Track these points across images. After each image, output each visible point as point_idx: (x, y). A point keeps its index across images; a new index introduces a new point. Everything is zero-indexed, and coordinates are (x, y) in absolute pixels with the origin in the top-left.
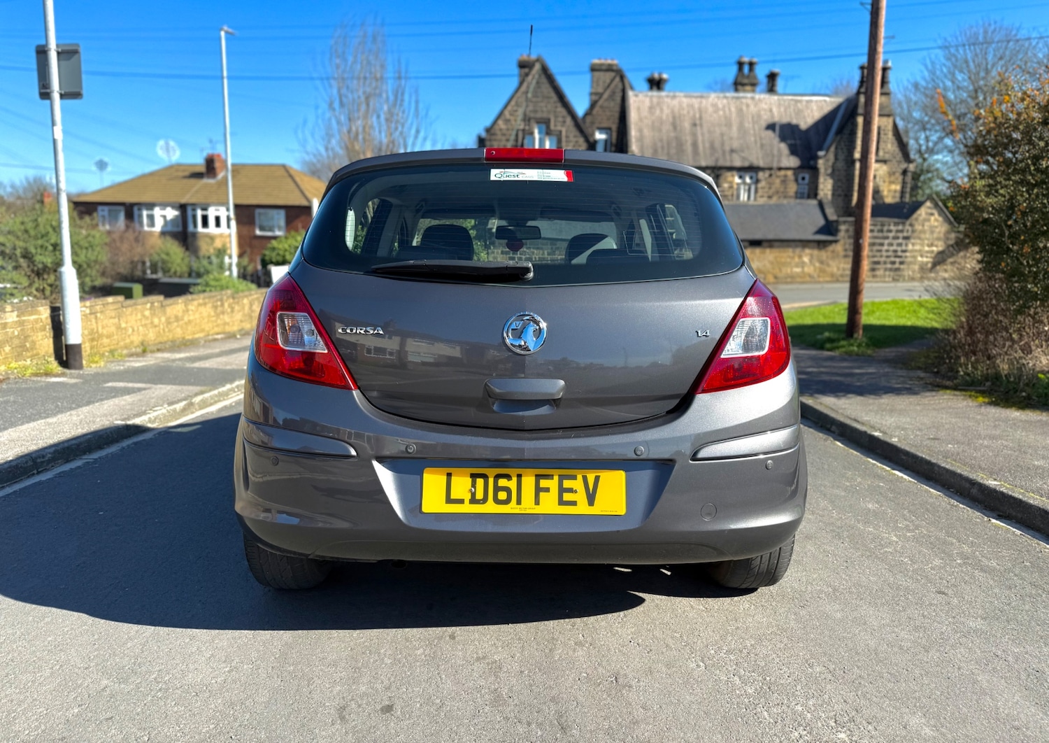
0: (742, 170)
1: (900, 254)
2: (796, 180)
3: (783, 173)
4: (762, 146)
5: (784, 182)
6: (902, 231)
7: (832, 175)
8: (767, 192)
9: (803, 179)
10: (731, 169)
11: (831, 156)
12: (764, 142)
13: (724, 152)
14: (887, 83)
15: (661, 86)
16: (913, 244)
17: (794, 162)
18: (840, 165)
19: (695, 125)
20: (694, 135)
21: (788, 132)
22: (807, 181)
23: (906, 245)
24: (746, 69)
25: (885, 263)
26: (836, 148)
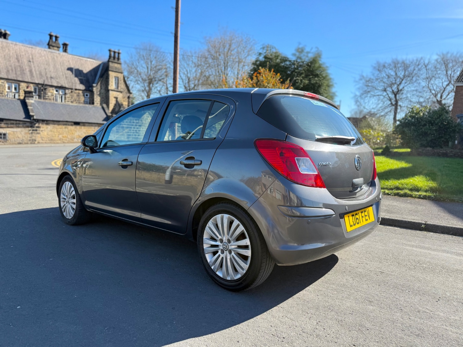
0: (58, 88)
1: (138, 132)
2: (84, 95)
3: (77, 91)
4: (66, 77)
5: (78, 95)
6: (138, 123)
7: (100, 95)
8: (71, 100)
9: (87, 95)
10: (52, 86)
11: (99, 86)
12: (67, 76)
13: (47, 78)
14: (120, 59)
15: (7, 37)
16: (143, 128)
17: (82, 87)
18: (103, 91)
19: (30, 61)
20: (30, 66)
21: (78, 73)
22: (88, 96)
23: (140, 128)
24: (54, 39)
25: (132, 135)
26: (101, 84)
